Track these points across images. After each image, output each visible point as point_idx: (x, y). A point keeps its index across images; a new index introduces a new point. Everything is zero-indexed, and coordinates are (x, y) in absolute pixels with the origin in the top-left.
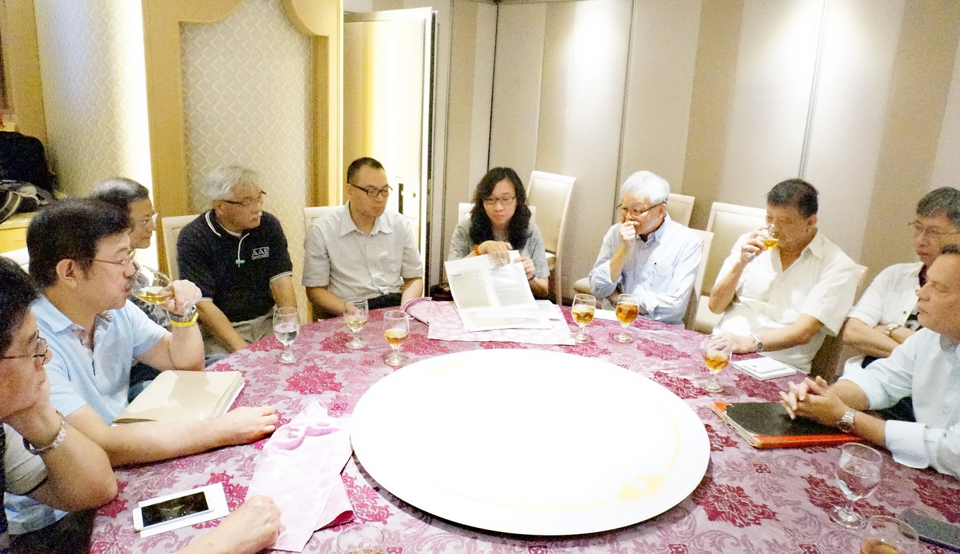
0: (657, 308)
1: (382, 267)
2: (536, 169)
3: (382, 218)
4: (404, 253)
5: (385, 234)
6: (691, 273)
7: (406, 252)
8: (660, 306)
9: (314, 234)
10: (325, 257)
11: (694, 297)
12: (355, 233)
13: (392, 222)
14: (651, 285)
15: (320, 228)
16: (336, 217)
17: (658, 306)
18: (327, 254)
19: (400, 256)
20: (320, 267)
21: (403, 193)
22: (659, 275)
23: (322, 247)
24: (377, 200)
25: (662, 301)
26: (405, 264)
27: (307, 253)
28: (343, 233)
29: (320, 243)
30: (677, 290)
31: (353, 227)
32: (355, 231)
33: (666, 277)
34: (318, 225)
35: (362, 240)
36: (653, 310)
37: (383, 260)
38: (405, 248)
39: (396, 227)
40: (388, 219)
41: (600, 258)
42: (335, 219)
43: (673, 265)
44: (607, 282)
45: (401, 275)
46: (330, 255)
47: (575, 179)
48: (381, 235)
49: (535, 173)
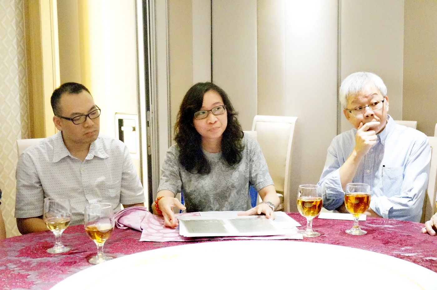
0: (391, 211)
1: (99, 193)
2: (258, 114)
3: (97, 143)
4: (122, 179)
5: (102, 159)
6: (423, 171)
7: (125, 177)
8: (394, 208)
9: (25, 162)
10: (38, 185)
11: (427, 203)
12: (68, 160)
13: (108, 147)
14: (382, 189)
15: (31, 155)
16: (49, 143)
17: (392, 208)
18: (39, 182)
19: (118, 182)
20: (31, 196)
21: (123, 128)
22: (389, 177)
23: (34, 176)
24: (86, 125)
25: (395, 203)
26: (124, 191)
27: (18, 182)
28: (56, 159)
29: (31, 171)
30: (411, 190)
31: (65, 153)
32: (68, 157)
33: (396, 179)
34: (29, 153)
35: (76, 167)
36: (387, 213)
37: (101, 186)
38: (123, 174)
39: (112, 151)
40: (104, 144)
41: (326, 168)
42: (47, 145)
43: (402, 165)
44: (338, 191)
45: (120, 201)
46: (42, 183)
47: (297, 118)
48: (96, 161)
49: (257, 118)
